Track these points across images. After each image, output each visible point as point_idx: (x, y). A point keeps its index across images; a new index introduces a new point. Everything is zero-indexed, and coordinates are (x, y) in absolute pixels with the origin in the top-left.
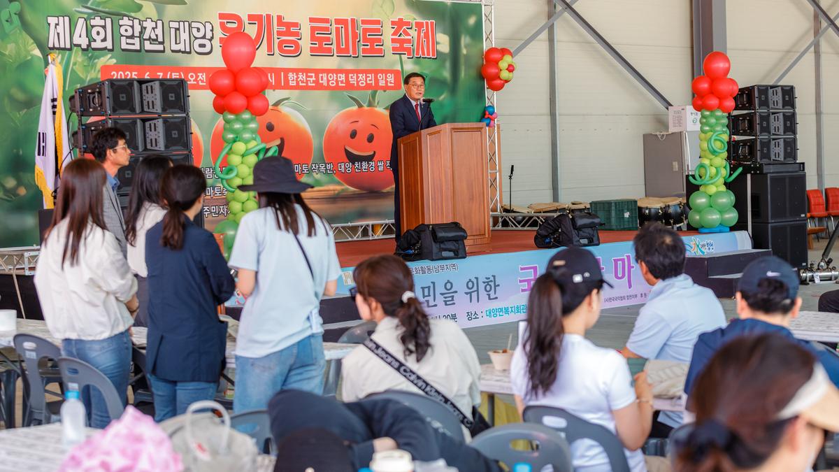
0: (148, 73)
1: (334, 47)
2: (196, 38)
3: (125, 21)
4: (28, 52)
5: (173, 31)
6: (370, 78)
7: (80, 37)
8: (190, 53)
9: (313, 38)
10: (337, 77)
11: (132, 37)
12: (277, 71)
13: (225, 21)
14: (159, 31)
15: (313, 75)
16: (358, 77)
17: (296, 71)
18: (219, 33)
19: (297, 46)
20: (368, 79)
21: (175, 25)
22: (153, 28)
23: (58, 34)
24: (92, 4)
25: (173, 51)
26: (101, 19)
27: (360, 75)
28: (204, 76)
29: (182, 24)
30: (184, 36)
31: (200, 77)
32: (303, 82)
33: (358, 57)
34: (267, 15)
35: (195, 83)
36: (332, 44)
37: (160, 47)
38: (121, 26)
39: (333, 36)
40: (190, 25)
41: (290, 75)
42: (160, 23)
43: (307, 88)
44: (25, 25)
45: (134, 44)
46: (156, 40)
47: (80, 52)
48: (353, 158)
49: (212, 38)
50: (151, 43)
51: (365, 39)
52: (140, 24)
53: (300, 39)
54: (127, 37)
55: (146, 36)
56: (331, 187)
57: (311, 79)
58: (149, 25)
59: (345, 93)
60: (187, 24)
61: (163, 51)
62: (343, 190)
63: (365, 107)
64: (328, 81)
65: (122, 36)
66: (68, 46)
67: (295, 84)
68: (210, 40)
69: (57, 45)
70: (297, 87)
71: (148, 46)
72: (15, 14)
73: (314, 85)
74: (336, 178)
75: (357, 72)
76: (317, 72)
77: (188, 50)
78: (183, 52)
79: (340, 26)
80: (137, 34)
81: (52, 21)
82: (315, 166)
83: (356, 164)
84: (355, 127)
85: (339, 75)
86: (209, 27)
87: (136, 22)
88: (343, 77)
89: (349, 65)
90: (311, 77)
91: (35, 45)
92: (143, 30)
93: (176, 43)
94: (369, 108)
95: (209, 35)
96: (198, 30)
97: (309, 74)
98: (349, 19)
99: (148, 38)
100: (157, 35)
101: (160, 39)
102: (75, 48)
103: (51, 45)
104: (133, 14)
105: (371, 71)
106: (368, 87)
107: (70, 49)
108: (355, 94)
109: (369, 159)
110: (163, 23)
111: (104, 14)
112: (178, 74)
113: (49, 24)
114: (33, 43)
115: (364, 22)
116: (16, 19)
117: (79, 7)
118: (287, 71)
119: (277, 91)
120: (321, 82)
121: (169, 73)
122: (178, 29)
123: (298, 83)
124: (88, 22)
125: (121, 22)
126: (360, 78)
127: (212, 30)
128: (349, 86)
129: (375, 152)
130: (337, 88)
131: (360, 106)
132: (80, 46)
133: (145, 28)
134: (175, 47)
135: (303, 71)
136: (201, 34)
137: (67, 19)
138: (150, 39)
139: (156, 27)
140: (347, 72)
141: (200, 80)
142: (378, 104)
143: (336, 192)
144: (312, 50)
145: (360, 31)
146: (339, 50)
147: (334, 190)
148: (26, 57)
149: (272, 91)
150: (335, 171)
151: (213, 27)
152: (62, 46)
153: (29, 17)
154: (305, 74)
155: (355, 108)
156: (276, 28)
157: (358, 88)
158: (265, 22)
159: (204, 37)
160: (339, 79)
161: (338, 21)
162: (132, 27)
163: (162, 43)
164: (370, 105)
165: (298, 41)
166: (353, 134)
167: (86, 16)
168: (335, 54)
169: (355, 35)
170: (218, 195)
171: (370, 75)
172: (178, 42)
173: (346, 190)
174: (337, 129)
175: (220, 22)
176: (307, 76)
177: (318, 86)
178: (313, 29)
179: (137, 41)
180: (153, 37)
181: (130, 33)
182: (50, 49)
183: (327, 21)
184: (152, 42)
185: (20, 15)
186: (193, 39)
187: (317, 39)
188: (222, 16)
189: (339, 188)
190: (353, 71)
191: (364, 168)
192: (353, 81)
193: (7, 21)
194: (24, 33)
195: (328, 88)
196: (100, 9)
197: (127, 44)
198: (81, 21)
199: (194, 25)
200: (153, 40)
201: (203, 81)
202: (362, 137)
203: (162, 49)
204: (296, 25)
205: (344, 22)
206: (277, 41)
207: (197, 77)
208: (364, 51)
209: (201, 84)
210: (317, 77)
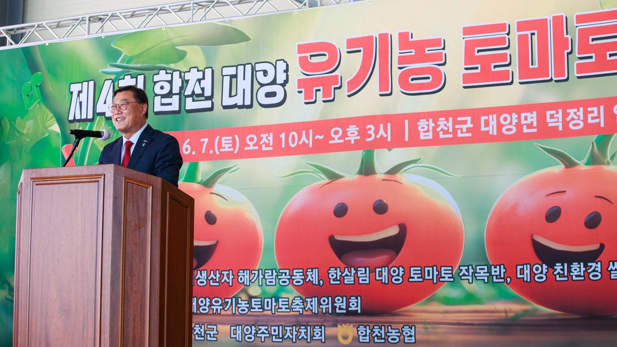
0: (188, 141)
1: (515, 68)
2: (262, 85)
3: (163, 76)
4: (46, 128)
5: (227, 80)
6: (596, 114)
7: (105, 103)
8: (250, 106)
9: (469, 57)
10: (519, 118)
11: (170, 94)
12: (396, 120)
13: (308, 55)
14: (207, 84)
15: (469, 119)
16: (565, 115)
17: (435, 116)
18: (297, 73)
19: (437, 75)
20: (590, 116)
21: (232, 71)
22: (199, 80)
23: (81, 103)
24: (122, 61)
25: (225, 107)
26: (132, 78)
27: (571, 111)
28: (271, 138)
29: (241, 68)
30: (244, 84)
31: (264, 140)
32: (446, 132)
33: (567, 80)
34: (380, 35)
35: (256, 148)
36: (509, 65)
37: (208, 104)
38: (155, 83)
39: (514, 51)
40: (253, 68)
41: (422, 123)
42: (208, 72)
43: (455, 140)
44: (45, 98)
45: (170, 104)
46: (202, 95)
47: (103, 123)
48: (548, 257)
49: (286, 81)
50: (194, 100)
51: (583, 47)
52: (180, 77)
53: (444, 64)
54: (163, 96)
55: (188, 92)
56: (501, 306)
57: (464, 127)
58: (193, 76)
59: (537, 144)
60: (249, 68)
61: (211, 109)
62: (526, 312)
63: (582, 166)
64: (500, 126)
65: (156, 95)
66: (90, 116)
67: (431, 137)
68: (283, 85)
69: (78, 117)
70: (436, 141)
71: (190, 104)
72: (37, 86)
73: (469, 135)
74: (511, 291)
75: (565, 106)
76: (476, 114)
77: (248, 102)
78: (240, 107)
79: (529, 33)
80: (176, 90)
81: (75, 88)
82: (467, 270)
83: (558, 267)
84: (556, 201)
85: (523, 115)
86: (281, 66)
87: (176, 74)
88: (532, 117)
89: (545, 94)
90: (465, 122)
91: (54, 119)
92: (185, 84)
93: (230, 96)
94: (589, 167)
95: (281, 78)
96: (265, 73)
97: (459, 119)
98: (550, 18)
99: (190, 94)
100: (203, 89)
101: (208, 93)
102: (99, 117)
103: (71, 118)
104: (172, 66)
105: (596, 102)
106: (589, 129)
107: (92, 120)
108: (558, 144)
109: (586, 258)
110: (213, 71)
111: (135, 71)
112: (231, 138)
113: (72, 93)
114: (52, 118)
115: (581, 19)
116: (36, 91)
117: (107, 67)
118: (415, 118)
119: (394, 150)
120: (483, 129)
121: (218, 137)
122: (235, 76)
123: (436, 133)
124: (116, 84)
125: (156, 78)
126: (572, 115)
127: (286, 71)
128: (545, 131)
129: (602, 246)
130: (520, 135)
131: (569, 163)
132: (103, 114)
133: (187, 81)
134: (228, 101)
135: (446, 114)
136: (269, 78)
137: (91, 83)
138: (193, 94)
139: (204, 78)
140: (541, 109)
141: (264, 143)
142: (612, 158)
143: (511, 315)
144: (466, 78)
145: (573, 35)
146: (525, 71)
147: (506, 312)
148: (44, 134)
149: (386, 150)
150: (511, 278)
151: (287, 66)
152: (84, 117)
153: (52, 88)
154: (450, 119)
155: (559, 168)
156: (396, 52)
157: (567, 132)
158: (376, 46)
159: (274, 82)
160: (523, 122)
161: (522, 26)
162: (171, 82)
163: (210, 98)
164: (594, 160)
165: (440, 67)
166: (553, 215)
167: (113, 77)
168: (517, 80)
169: (560, 43)
170: (284, 310)
171: (595, 109)
172: (233, 93)
173: (535, 310)
174: (515, 206)
175: (300, 58)
176: (455, 122)
177: (478, 136)
178: (470, 46)
179: (175, 100)
180: (198, 91)
181: (166, 91)
182: (71, 122)
183: (500, 27)
184: (196, 98)
185: (41, 88)
186: (256, 86)
187: (480, 60)
188: (302, 48)
189: (516, 308)
190: (554, 106)
191: (576, 273)
192: (554, 120)
193: (28, 96)
194: (44, 107)
195: (500, 137)
196: (131, 65)
197: (162, 104)
198: (108, 84)
199: (258, 67)
200: (198, 95)
201: (267, 145)
202: (573, 220)
203: (210, 106)
204: (436, 42)
205: (540, 25)
206: (397, 73)
207: (260, 139)
208: (580, 68)
209: (264, 148)
210: (476, 121)
